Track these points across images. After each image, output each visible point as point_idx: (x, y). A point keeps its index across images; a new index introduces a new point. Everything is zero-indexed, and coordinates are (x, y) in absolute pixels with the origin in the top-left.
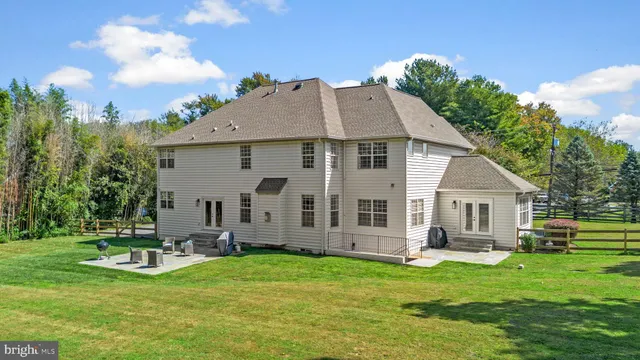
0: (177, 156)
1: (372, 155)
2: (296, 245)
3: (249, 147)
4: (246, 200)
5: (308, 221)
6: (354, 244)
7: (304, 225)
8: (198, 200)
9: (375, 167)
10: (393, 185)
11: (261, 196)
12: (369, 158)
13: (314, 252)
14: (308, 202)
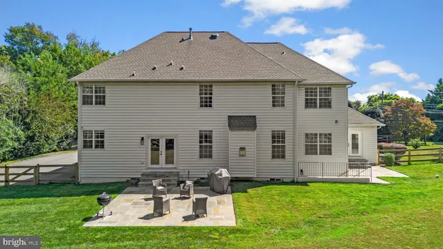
0: (109, 91)
1: (318, 97)
2: (267, 176)
3: (211, 86)
4: (206, 138)
5: (278, 153)
6: (302, 171)
7: (274, 157)
8: (143, 139)
9: (321, 107)
10: (336, 121)
11: (233, 133)
12: (316, 99)
13: (285, 180)
14: (278, 137)
